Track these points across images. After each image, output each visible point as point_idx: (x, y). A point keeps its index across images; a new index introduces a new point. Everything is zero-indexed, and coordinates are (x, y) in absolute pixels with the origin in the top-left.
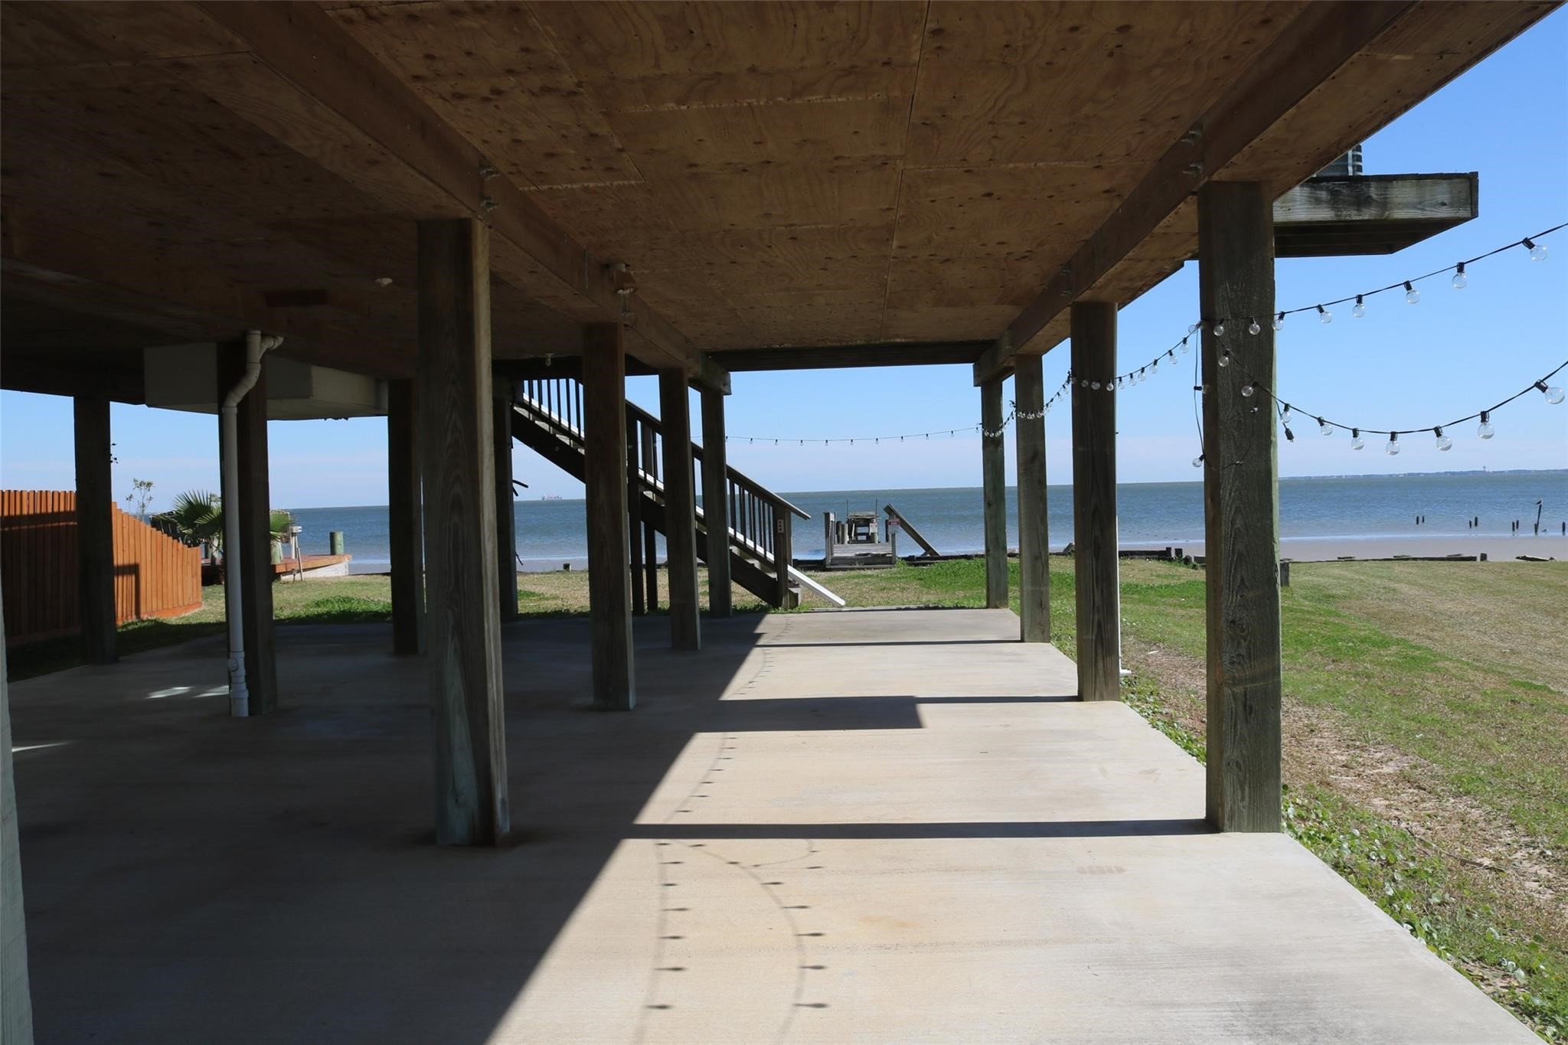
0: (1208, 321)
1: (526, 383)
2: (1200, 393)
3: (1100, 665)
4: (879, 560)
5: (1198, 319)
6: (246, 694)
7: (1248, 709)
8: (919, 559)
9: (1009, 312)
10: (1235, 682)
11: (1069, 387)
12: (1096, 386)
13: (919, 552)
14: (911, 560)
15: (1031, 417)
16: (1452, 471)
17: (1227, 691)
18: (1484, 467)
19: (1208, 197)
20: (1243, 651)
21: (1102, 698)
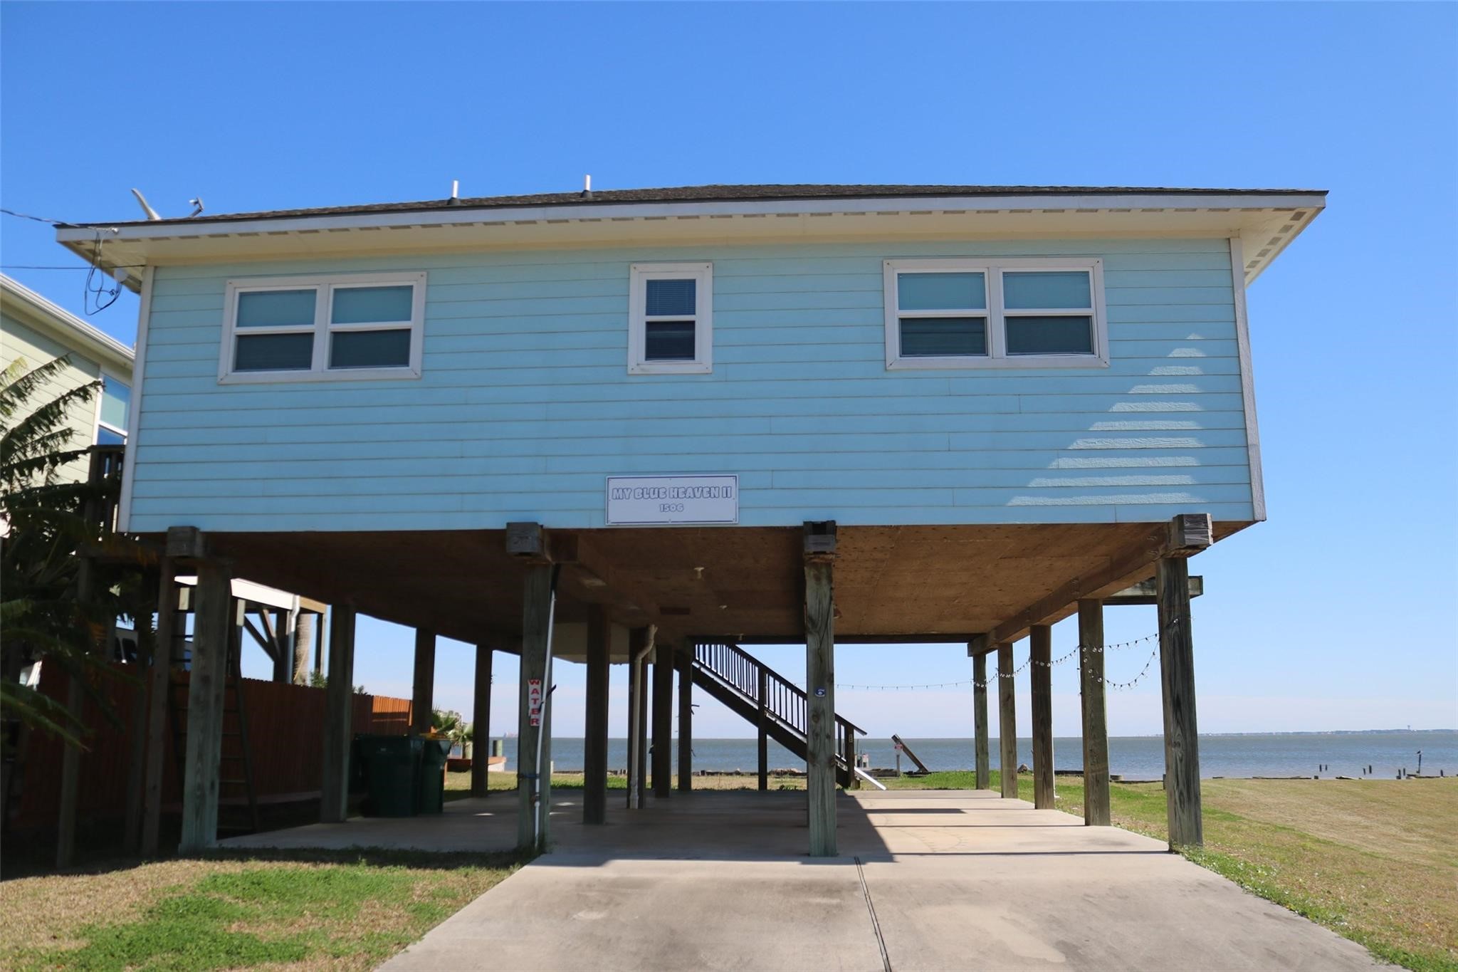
0: (1081, 646)
1: (697, 646)
2: (1079, 671)
3: (1045, 792)
4: (887, 773)
5: (1079, 645)
6: (637, 798)
7: (1098, 781)
8: (915, 773)
9: (997, 622)
10: (1092, 772)
11: (1029, 664)
12: (1042, 664)
13: (916, 769)
14: (910, 774)
15: (1008, 676)
16: (1378, 729)
17: (1090, 775)
18: (1409, 726)
19: (1081, 603)
20: (1095, 760)
21: (1046, 808)
